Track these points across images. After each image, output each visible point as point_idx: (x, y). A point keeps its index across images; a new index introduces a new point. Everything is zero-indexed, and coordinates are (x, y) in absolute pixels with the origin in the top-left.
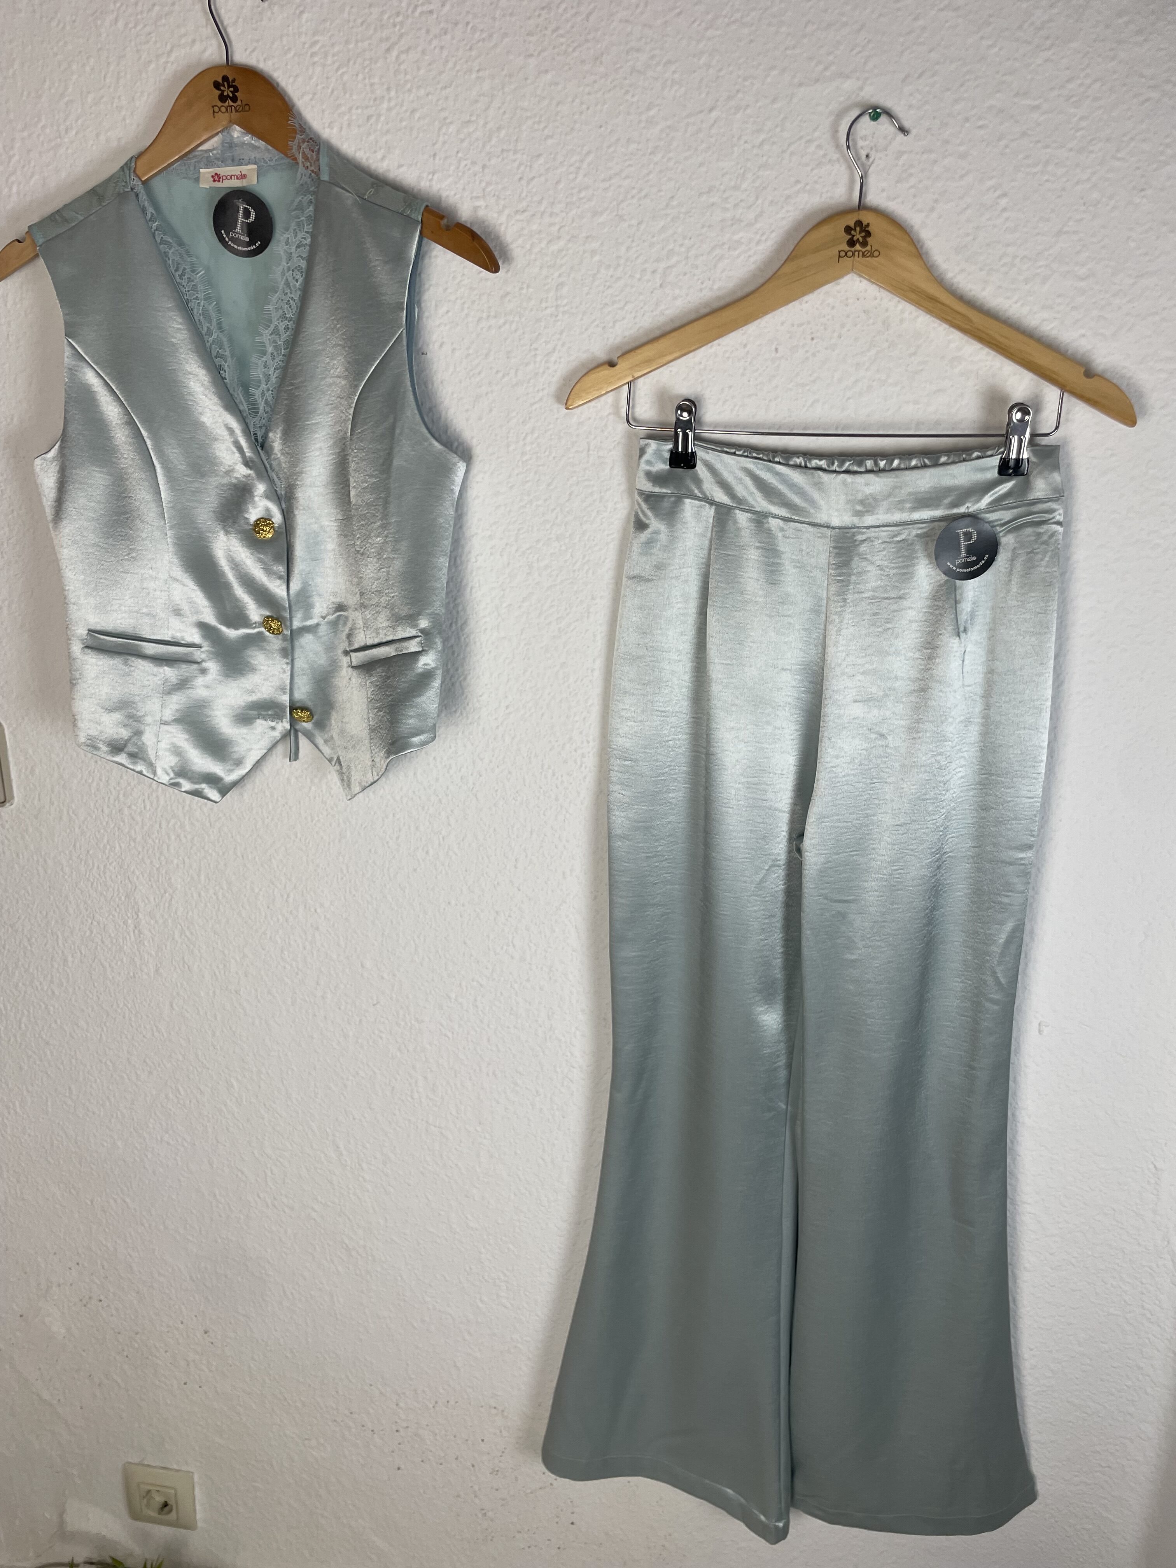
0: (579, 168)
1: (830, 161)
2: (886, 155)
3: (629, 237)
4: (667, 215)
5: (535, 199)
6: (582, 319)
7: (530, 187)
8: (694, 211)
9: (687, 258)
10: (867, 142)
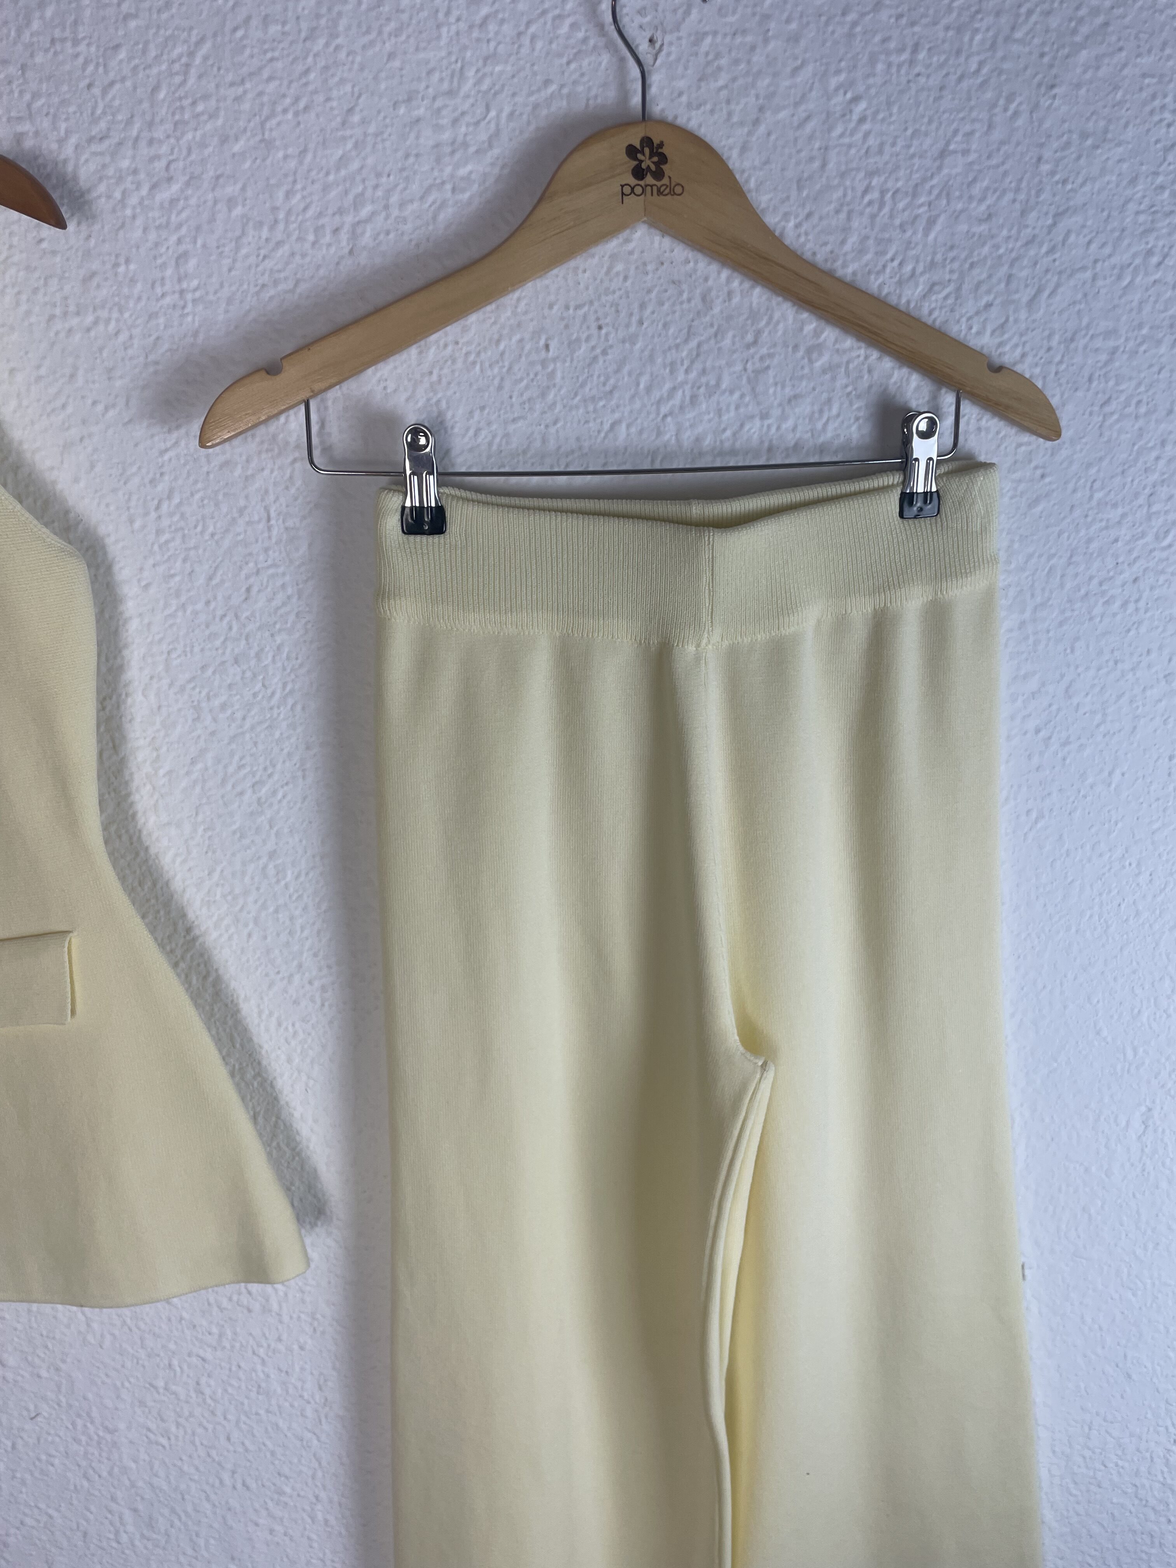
1: (595, 47)
2: (679, 38)
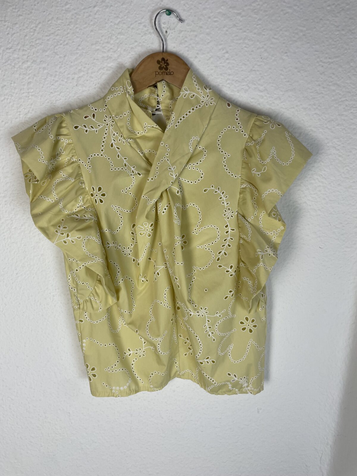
0: (35, 30)
3: (60, 62)
4: (77, 53)
5: (15, 43)
6: (41, 99)
7: (13, 37)
8: (89, 52)
9: (87, 73)
10: (166, 25)
